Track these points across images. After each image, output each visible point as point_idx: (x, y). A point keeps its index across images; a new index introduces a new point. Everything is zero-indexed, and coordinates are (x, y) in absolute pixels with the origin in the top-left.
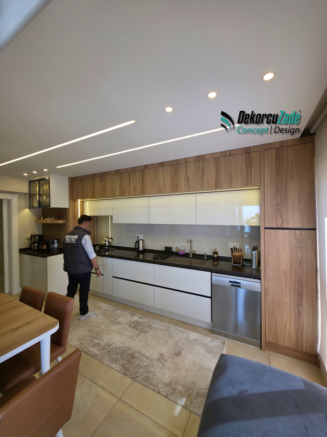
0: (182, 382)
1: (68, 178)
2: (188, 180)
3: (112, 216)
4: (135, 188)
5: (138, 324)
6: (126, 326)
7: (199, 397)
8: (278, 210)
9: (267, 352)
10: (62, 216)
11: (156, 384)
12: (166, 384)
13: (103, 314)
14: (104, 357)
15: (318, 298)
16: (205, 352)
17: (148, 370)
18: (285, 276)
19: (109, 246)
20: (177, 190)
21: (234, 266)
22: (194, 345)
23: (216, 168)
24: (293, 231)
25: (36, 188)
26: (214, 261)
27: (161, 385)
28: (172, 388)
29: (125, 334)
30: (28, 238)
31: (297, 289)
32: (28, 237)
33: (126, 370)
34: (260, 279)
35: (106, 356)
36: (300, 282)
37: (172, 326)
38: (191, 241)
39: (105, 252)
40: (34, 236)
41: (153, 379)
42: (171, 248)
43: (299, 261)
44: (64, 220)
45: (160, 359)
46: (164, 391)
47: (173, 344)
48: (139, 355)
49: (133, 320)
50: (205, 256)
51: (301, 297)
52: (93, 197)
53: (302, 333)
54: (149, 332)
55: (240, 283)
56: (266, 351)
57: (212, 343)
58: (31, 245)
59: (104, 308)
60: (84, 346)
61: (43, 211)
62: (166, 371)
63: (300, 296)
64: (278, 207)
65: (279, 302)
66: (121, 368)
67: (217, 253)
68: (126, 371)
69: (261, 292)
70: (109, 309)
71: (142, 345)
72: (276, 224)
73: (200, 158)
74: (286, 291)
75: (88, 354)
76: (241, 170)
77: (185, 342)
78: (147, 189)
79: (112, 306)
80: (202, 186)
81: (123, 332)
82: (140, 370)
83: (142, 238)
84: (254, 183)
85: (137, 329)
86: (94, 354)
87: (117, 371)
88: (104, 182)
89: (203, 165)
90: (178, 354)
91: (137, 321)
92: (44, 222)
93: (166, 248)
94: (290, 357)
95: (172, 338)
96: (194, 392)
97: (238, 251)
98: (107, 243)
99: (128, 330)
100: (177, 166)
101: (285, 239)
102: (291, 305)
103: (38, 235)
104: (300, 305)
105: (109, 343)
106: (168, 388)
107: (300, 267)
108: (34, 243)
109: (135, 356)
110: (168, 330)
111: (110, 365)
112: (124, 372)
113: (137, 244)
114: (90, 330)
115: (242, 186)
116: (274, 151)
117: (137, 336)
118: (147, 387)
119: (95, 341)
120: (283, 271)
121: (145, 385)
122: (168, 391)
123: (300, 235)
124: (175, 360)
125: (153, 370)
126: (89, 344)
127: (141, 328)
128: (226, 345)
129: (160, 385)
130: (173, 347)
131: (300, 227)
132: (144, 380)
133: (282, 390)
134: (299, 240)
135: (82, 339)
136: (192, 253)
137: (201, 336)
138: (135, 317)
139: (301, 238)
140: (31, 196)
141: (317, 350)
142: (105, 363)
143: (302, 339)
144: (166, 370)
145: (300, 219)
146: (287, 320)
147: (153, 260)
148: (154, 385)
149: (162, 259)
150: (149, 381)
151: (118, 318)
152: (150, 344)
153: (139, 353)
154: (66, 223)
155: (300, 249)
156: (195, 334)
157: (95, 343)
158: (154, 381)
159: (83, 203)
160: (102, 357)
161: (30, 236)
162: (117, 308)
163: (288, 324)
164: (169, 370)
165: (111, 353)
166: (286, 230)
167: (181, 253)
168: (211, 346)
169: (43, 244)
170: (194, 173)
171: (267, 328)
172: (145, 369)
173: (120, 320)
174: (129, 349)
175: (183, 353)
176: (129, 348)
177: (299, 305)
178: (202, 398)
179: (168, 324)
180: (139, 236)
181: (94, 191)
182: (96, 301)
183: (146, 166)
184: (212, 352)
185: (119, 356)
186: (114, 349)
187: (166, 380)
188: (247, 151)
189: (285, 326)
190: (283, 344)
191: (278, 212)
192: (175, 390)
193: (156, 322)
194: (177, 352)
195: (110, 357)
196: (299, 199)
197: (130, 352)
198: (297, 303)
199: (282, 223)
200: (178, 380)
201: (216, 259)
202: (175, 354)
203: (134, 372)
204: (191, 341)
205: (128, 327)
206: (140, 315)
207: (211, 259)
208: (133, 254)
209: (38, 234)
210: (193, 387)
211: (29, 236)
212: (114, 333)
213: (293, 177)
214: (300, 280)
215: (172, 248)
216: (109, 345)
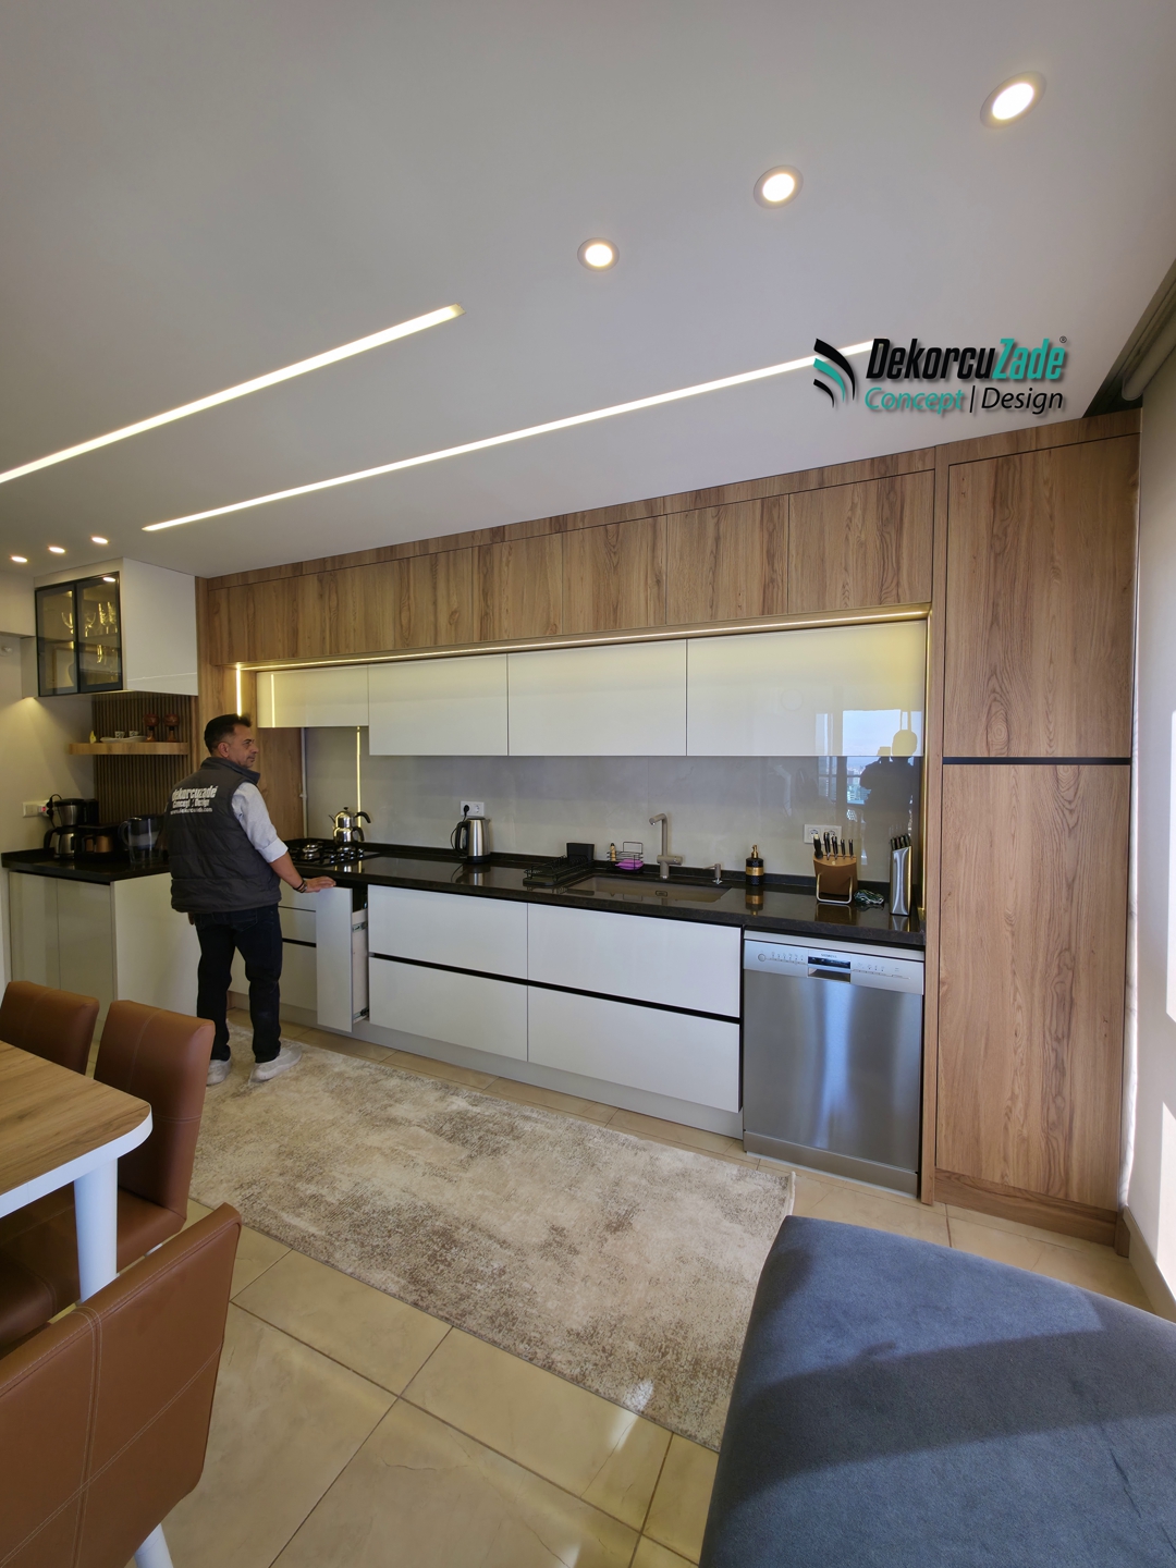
0: (636, 1326)
1: (193, 578)
2: (658, 582)
3: (365, 730)
4: (453, 615)
5: (468, 1122)
6: (422, 1132)
7: (700, 1375)
8: (994, 691)
9: (940, 1208)
10: (172, 728)
11: (538, 1336)
12: (578, 1334)
13: (332, 1092)
14: (337, 1243)
15: (1131, 1010)
16: (718, 1214)
17: (507, 1286)
18: (1013, 934)
19: (353, 844)
20: (615, 621)
21: (822, 907)
22: (679, 1194)
23: (766, 536)
24: (1048, 768)
25: (65, 619)
26: (750, 893)
27: (557, 1339)
28: (601, 1349)
29: (420, 1160)
30: (35, 811)
31: (1056, 980)
32: (38, 808)
33: (424, 1289)
34: (921, 948)
35: (346, 1240)
36: (1067, 953)
37: (595, 1127)
38: (664, 821)
39: (341, 865)
40: (63, 804)
41: (526, 1319)
42: (590, 848)
43: (1067, 879)
44: (178, 741)
45: (550, 1245)
46: (570, 1362)
47: (599, 1191)
48: (471, 1233)
49: (449, 1109)
50: (718, 875)
51: (1067, 1009)
52: (294, 654)
53: (1069, 1138)
54: (510, 1152)
55: (848, 965)
56: (936, 1204)
57: (742, 1182)
58: (48, 838)
59: (336, 1070)
60: (259, 1207)
61: (97, 706)
62: (576, 1289)
63: (1066, 1004)
64: (994, 680)
65: (988, 1030)
66: (403, 1282)
67: (760, 863)
68: (423, 1294)
69: (924, 996)
70: (356, 1075)
71: (482, 1197)
72: (984, 744)
73: (707, 502)
74: (1016, 989)
75: (276, 1237)
76: (862, 544)
77: (644, 1182)
78: (500, 617)
79: (368, 1063)
80: (712, 605)
81: (412, 1153)
82: (479, 1287)
83: (482, 814)
84: (907, 592)
85: (465, 1142)
86: (298, 1235)
87: (389, 1294)
88: (334, 597)
89: (717, 524)
90: (619, 1225)
91: (462, 1115)
92: (103, 749)
93: (569, 845)
94: (1019, 1222)
95: (595, 1169)
96: (683, 1361)
97: (840, 853)
98: (348, 833)
99: (431, 1147)
100: (618, 532)
101: (1018, 801)
102: (1030, 1040)
103: (76, 802)
104: (1063, 1037)
105: (358, 1194)
106: (583, 1350)
107: (1070, 898)
108: (63, 831)
109: (456, 1237)
110: (580, 1143)
111: (363, 1276)
112: (415, 1297)
113: (463, 832)
114: (283, 1149)
115: (863, 607)
116: (984, 471)
117: (464, 1166)
118: (506, 1349)
119: (303, 1189)
120: (1008, 917)
121: (495, 1342)
122: (585, 1361)
123: (1072, 783)
124: (607, 1248)
125: (527, 1285)
126: (281, 1198)
127: (480, 1138)
128: (794, 1187)
129: (554, 1340)
130: (600, 1201)
131: (1074, 754)
132: (493, 1322)
133: (1019, 1336)
134: (1070, 802)
135: (250, 1185)
136: (668, 864)
137: (704, 1159)
138: (455, 1098)
139: (1076, 794)
140: (44, 647)
141: (1120, 1195)
142: (342, 1266)
143: (1067, 1157)
144: (576, 1283)
145: (1074, 723)
146: (1017, 1091)
147: (525, 889)
148: (530, 1340)
149: (556, 885)
150: (513, 1325)
151: (392, 1102)
152: (514, 1194)
153: (473, 1226)
154: (188, 753)
155: (1069, 837)
156: (680, 1152)
157: (302, 1195)
158: (532, 1327)
159: (252, 678)
160: (332, 1244)
161: (44, 805)
162: (388, 1069)
163: (1020, 1105)
164: (588, 1284)
165: (365, 1231)
166: (1022, 767)
167: (626, 864)
168: (740, 1195)
169: (96, 835)
170: (682, 558)
171: (943, 1122)
172: (496, 1285)
173: (399, 1111)
174: (435, 1212)
175: (638, 1222)
176: (433, 1211)
177: (1060, 1036)
178: (711, 1379)
179: (579, 1122)
180: (471, 805)
181: (295, 633)
182: (306, 1046)
183: (498, 533)
184: (742, 1216)
185: (395, 1241)
186: (375, 1215)
187: (578, 1319)
188: (886, 472)
189: (1006, 1114)
190: (997, 1179)
191: (995, 700)
192: (611, 1355)
193: (535, 1115)
194: (614, 1218)
195: (362, 1243)
196: (1075, 650)
197: (437, 1223)
198: (1053, 1032)
199: (1009, 740)
200: (621, 1319)
201: (755, 882)
202: (608, 1227)
203: (453, 1296)
204: (665, 1181)
205: (431, 1136)
206: (474, 1093)
207: (737, 885)
208: (449, 871)
209: (75, 794)
210: (680, 1340)
211: (43, 803)
212: (375, 1158)
213: (1053, 568)
214: (1069, 949)
215: (593, 846)
216: (358, 1203)
